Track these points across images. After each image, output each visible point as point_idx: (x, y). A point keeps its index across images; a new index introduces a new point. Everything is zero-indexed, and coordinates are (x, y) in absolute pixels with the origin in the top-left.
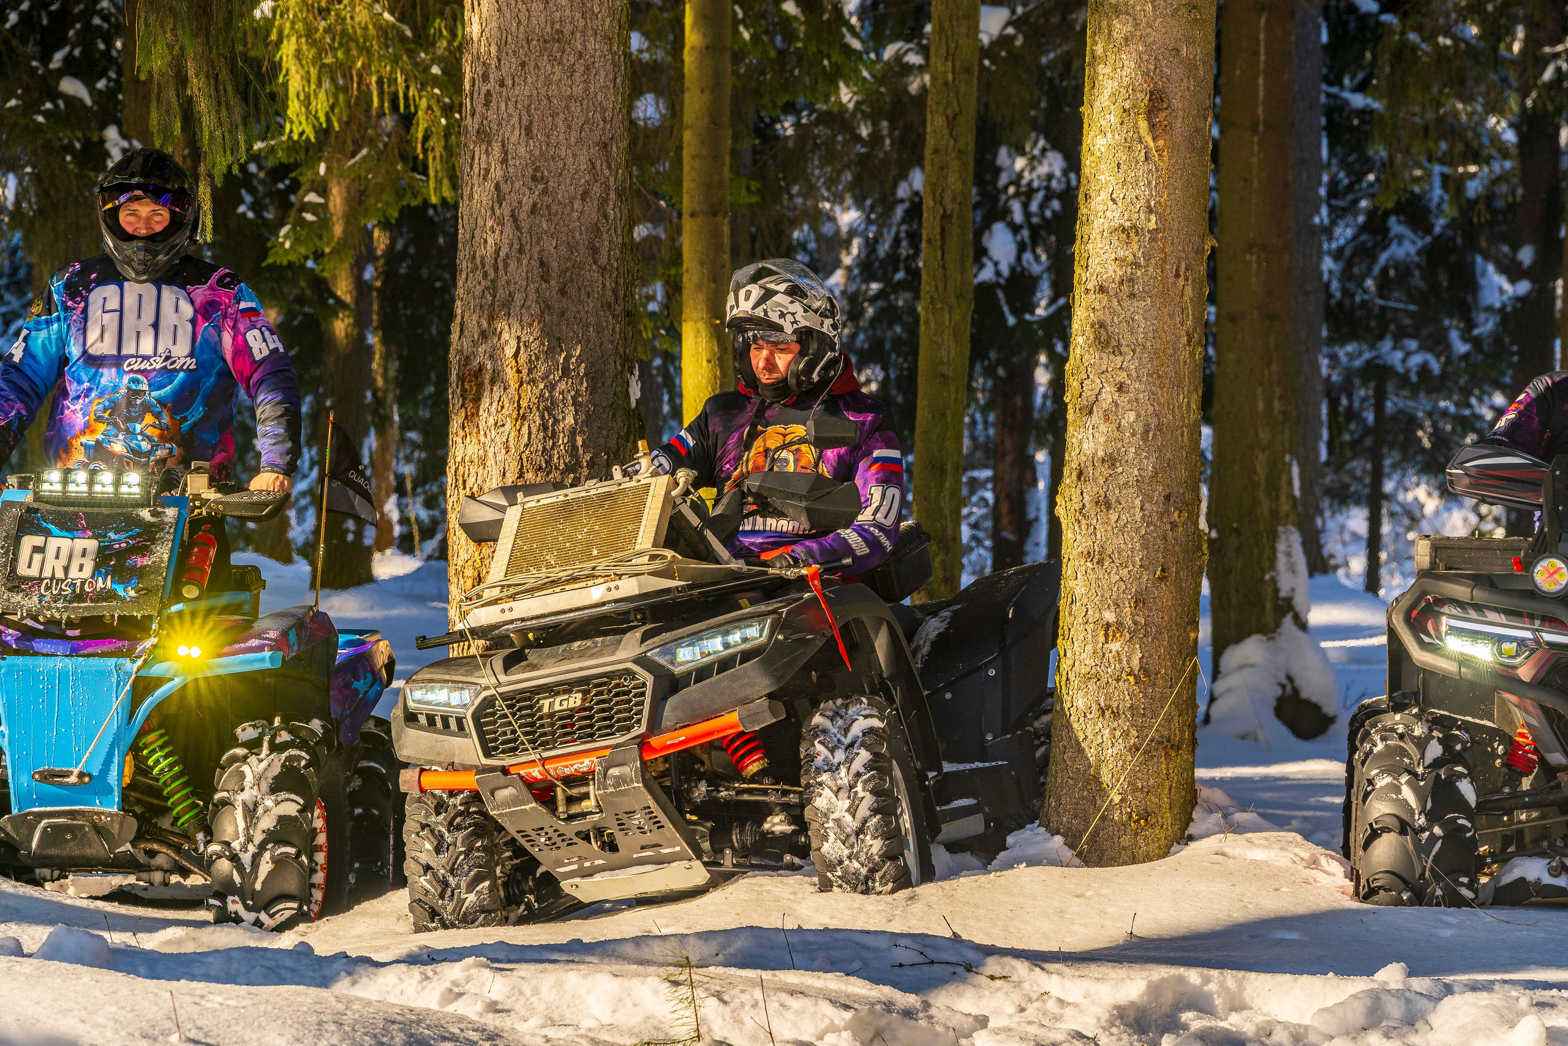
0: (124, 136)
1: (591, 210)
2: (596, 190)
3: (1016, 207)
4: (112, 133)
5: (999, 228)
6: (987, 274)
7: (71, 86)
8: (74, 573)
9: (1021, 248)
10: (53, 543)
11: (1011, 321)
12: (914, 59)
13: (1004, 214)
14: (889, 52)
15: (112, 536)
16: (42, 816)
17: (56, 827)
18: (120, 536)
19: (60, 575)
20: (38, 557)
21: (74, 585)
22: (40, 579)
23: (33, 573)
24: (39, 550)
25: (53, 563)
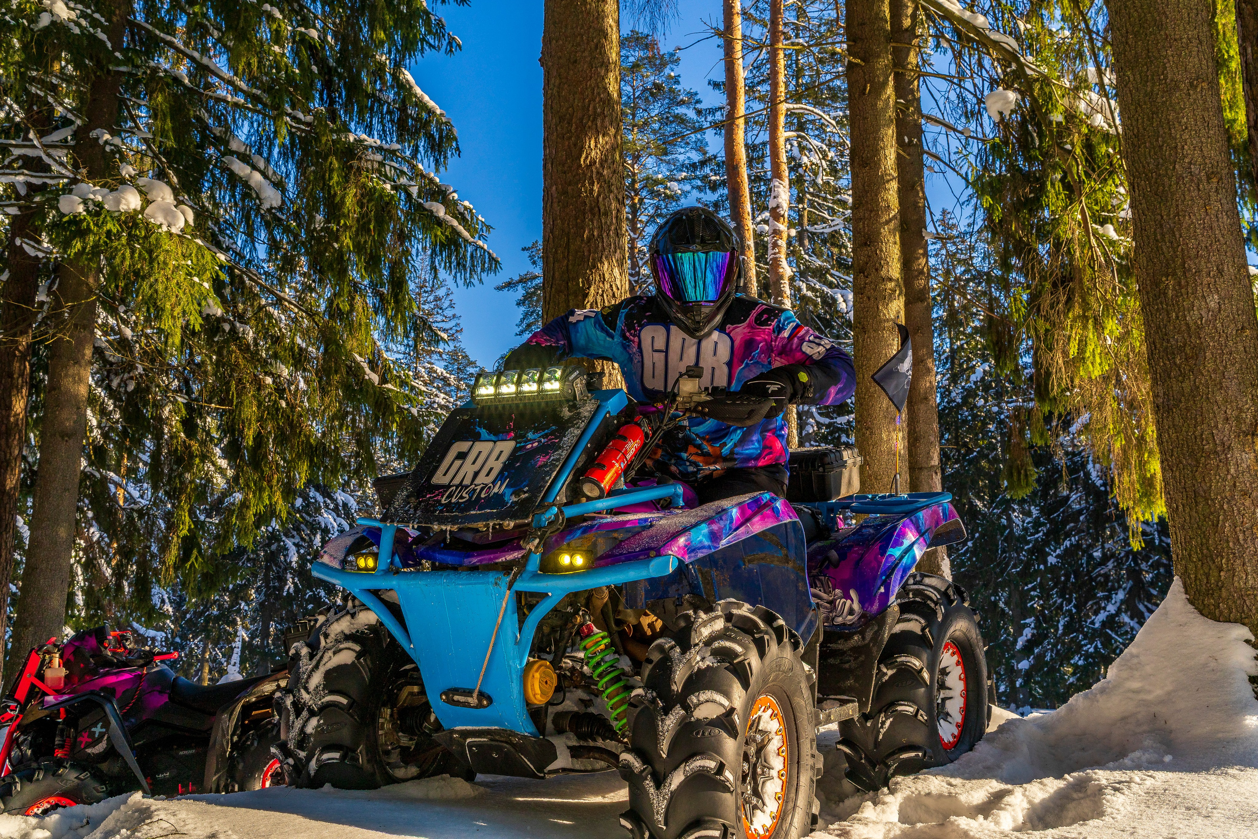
8: (482, 479)
10: (479, 446)
15: (530, 435)
16: (465, 734)
17: (479, 746)
18: (537, 435)
19: (467, 482)
20: (458, 463)
21: (474, 490)
22: (449, 486)
23: (445, 480)
24: (462, 456)
25: (469, 468)
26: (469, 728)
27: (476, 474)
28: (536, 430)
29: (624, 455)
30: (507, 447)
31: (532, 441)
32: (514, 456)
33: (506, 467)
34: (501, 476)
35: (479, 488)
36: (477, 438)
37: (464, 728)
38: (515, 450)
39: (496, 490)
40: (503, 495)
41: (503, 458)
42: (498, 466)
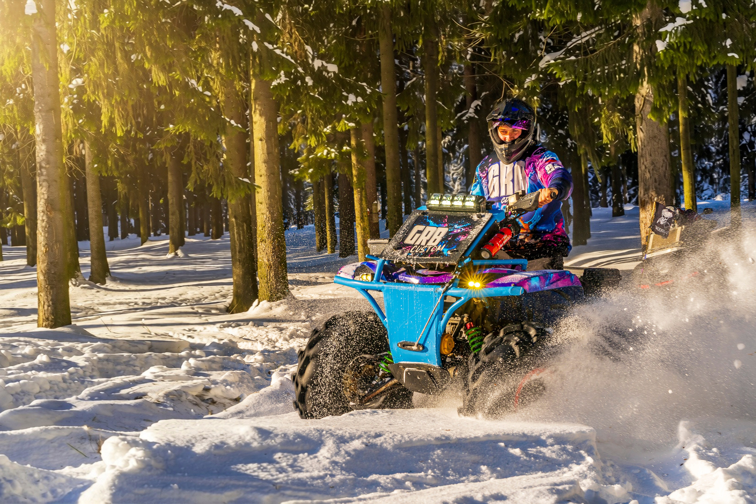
0: (571, 140)
1: (664, 168)
2: (664, 165)
3: (749, 128)
4: (569, 140)
5: (746, 133)
6: (744, 142)
7: (560, 131)
8: (430, 243)
9: (751, 136)
10: (428, 228)
11: (750, 151)
12: (726, 109)
13: (747, 130)
14: (721, 108)
15: (456, 226)
16: (405, 366)
17: (412, 372)
18: (460, 227)
19: (423, 244)
20: (418, 235)
21: (427, 248)
22: (414, 245)
23: (412, 242)
24: (420, 232)
25: (423, 238)
26: (408, 362)
27: (428, 241)
28: (459, 224)
29: (503, 241)
30: (444, 230)
31: (457, 229)
32: (447, 235)
33: (443, 239)
34: (441, 243)
35: (429, 247)
36: (428, 224)
37: (405, 362)
38: (448, 232)
39: (439, 249)
40: (443, 251)
41: (442, 235)
42: (439, 239)
